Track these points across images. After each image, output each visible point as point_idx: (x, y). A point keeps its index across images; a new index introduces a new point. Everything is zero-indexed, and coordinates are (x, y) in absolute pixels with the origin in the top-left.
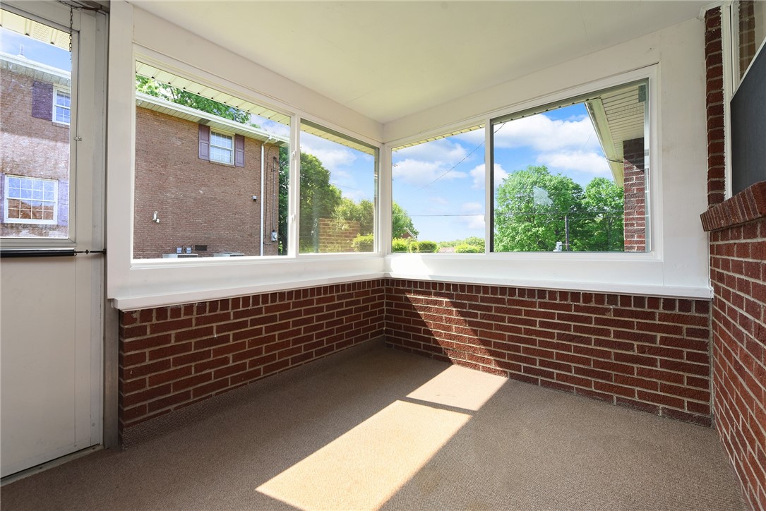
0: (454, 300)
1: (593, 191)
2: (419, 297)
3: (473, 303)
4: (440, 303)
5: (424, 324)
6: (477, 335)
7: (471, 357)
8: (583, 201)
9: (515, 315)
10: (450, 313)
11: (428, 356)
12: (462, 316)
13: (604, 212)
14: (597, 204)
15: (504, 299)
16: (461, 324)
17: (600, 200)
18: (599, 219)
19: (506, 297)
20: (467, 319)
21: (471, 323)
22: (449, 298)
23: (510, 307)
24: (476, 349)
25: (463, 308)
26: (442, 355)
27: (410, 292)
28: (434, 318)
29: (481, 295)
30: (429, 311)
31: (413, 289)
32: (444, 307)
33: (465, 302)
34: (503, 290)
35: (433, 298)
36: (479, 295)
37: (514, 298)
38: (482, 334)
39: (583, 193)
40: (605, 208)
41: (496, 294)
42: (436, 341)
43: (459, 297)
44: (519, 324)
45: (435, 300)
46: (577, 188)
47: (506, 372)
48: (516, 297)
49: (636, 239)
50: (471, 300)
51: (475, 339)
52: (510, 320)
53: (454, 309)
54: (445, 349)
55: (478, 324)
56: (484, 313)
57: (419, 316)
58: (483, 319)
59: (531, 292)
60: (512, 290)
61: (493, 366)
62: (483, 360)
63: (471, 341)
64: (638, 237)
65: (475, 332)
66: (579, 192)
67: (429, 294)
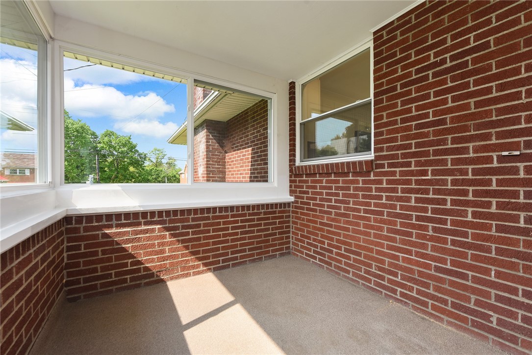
0: (167, 225)
1: (106, 139)
2: (124, 230)
3: (185, 224)
4: (153, 230)
5: (131, 256)
6: (188, 249)
7: (183, 269)
8: (98, 145)
9: (217, 226)
10: (164, 237)
11: (139, 286)
12: (174, 237)
13: (113, 155)
14: (109, 149)
15: (209, 216)
16: (174, 244)
17: (111, 146)
18: (110, 159)
19: (211, 215)
20: (180, 238)
21: (183, 241)
22: (161, 224)
23: (213, 221)
24: (187, 261)
25: (176, 230)
26: (155, 278)
27: (110, 227)
28: (144, 247)
29: (192, 216)
30: (139, 242)
31: (114, 222)
32: (157, 233)
33: (177, 224)
34: (208, 210)
35: (143, 227)
36: (190, 217)
37: (216, 214)
38: (193, 246)
39: (98, 139)
40: (114, 152)
41: (204, 214)
42: (147, 269)
43: (171, 221)
44: (219, 232)
45: (145, 229)
46: (93, 134)
47: (210, 269)
48: (217, 214)
49: (211, 175)
50: (183, 222)
51: (187, 253)
52: (214, 231)
53: (167, 233)
54: (157, 272)
55: (190, 240)
56: (195, 230)
57: (124, 250)
58: (193, 235)
59: (226, 209)
60: (215, 209)
61: (202, 268)
62: (193, 267)
63: (183, 255)
64: (213, 174)
65: (187, 248)
66: (95, 138)
67: (139, 224)
